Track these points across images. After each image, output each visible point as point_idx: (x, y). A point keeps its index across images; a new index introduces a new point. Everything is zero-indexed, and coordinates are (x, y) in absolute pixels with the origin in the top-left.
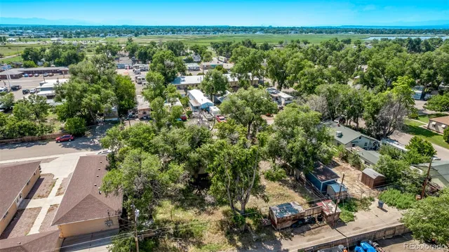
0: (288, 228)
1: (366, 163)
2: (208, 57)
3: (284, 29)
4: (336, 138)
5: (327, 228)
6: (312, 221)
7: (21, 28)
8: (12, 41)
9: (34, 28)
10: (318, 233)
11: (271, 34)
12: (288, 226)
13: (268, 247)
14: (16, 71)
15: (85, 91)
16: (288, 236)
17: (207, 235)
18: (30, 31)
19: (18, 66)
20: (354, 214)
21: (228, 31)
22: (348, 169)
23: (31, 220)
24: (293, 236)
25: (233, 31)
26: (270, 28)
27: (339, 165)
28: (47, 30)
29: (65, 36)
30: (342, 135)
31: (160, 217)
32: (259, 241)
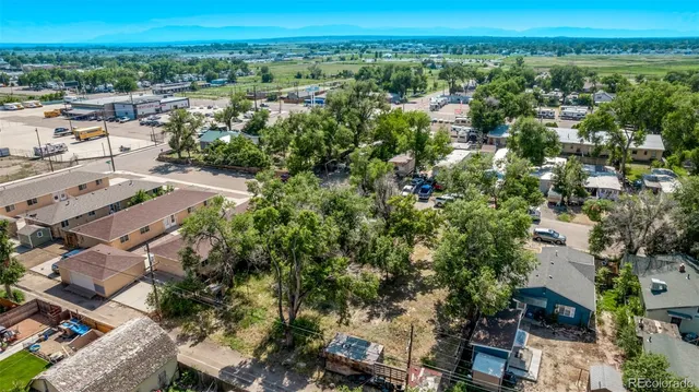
4: (646, 291)
7: (413, 41)
8: (387, 57)
13: (286, 379)
16: (324, 384)
17: (252, 328)
18: (420, 45)
22: (603, 356)
27: (593, 341)
28: (441, 43)
29: (454, 52)
30: (665, 290)
31: (243, 289)
32: (287, 367)
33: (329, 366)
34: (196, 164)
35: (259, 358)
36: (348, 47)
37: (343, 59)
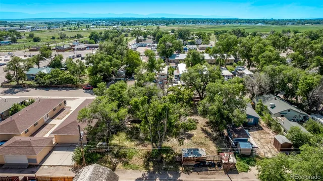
0: (191, 166)
1: (284, 131)
2: (207, 41)
3: (283, 21)
4: (269, 108)
5: (221, 173)
6: (212, 165)
7: (100, 20)
8: (92, 28)
9: (108, 20)
10: (212, 174)
11: (270, 25)
12: (192, 164)
13: (169, 175)
14: (83, 46)
15: (102, 59)
16: (187, 171)
17: (135, 158)
18: (104, 22)
19: (87, 43)
20: (250, 167)
21: (235, 22)
22: (269, 133)
23: (48, 130)
24: (192, 172)
25: (239, 22)
26: (272, 20)
27: (262, 129)
28: (114, 21)
29: (122, 25)
30: (275, 107)
31: (114, 142)
32: (166, 170)
33: (184, 164)
34: (31, 86)
35: (149, 170)
36: (68, 23)
37: (70, 29)
